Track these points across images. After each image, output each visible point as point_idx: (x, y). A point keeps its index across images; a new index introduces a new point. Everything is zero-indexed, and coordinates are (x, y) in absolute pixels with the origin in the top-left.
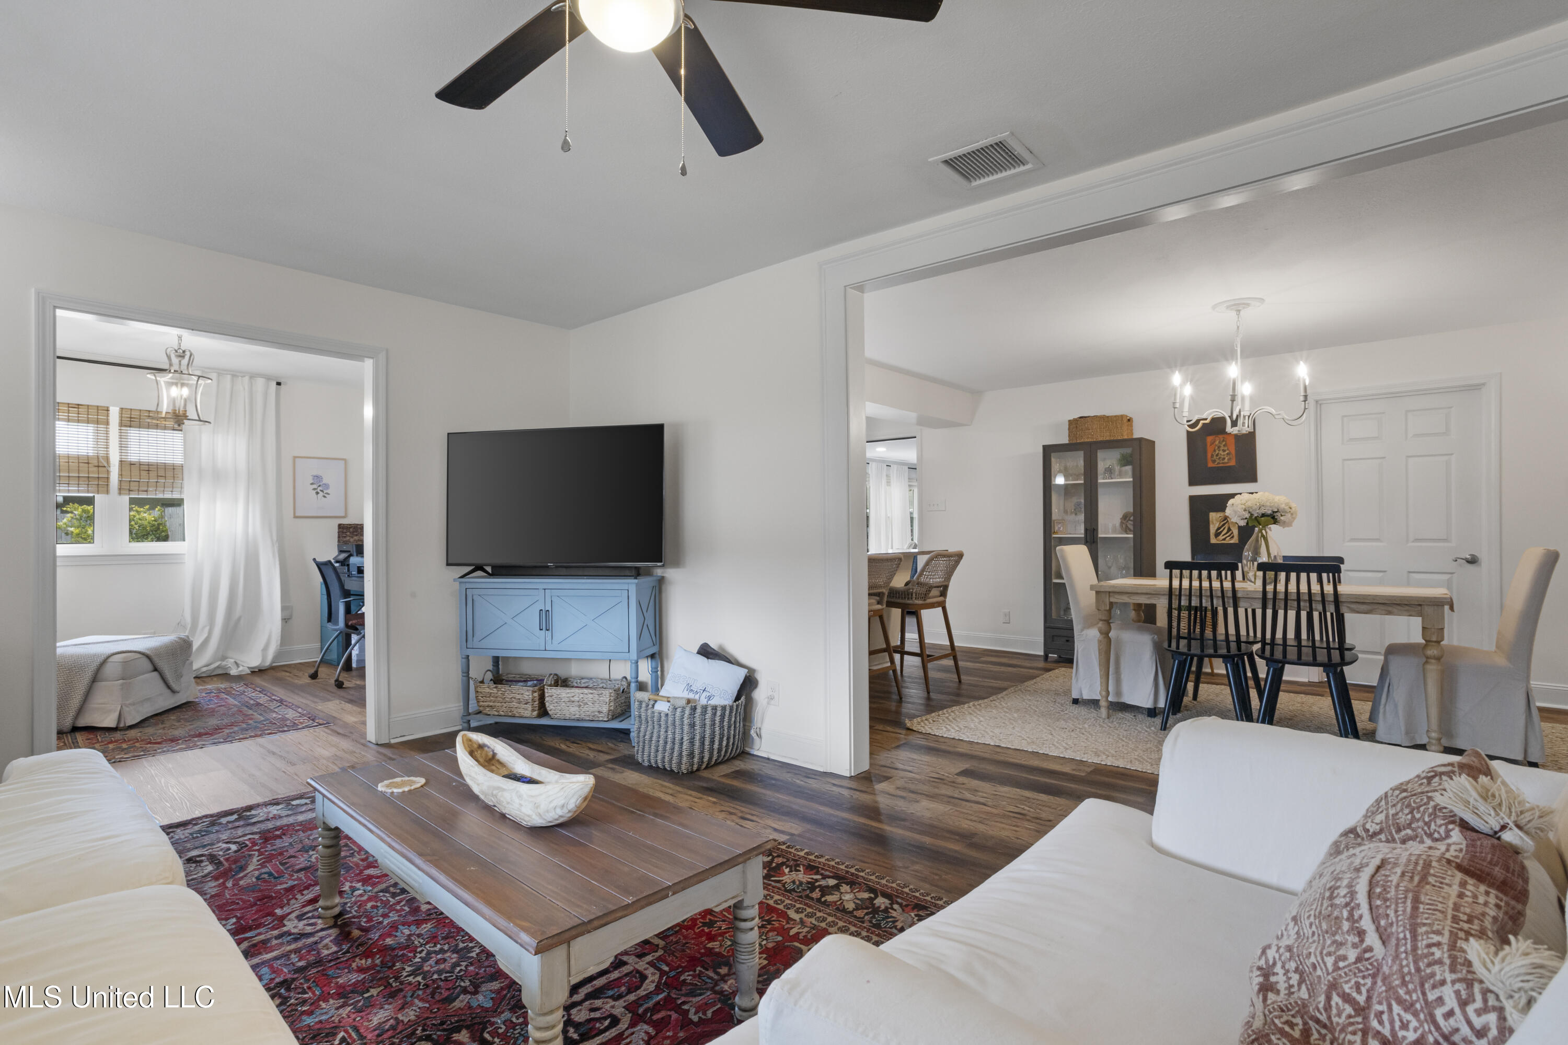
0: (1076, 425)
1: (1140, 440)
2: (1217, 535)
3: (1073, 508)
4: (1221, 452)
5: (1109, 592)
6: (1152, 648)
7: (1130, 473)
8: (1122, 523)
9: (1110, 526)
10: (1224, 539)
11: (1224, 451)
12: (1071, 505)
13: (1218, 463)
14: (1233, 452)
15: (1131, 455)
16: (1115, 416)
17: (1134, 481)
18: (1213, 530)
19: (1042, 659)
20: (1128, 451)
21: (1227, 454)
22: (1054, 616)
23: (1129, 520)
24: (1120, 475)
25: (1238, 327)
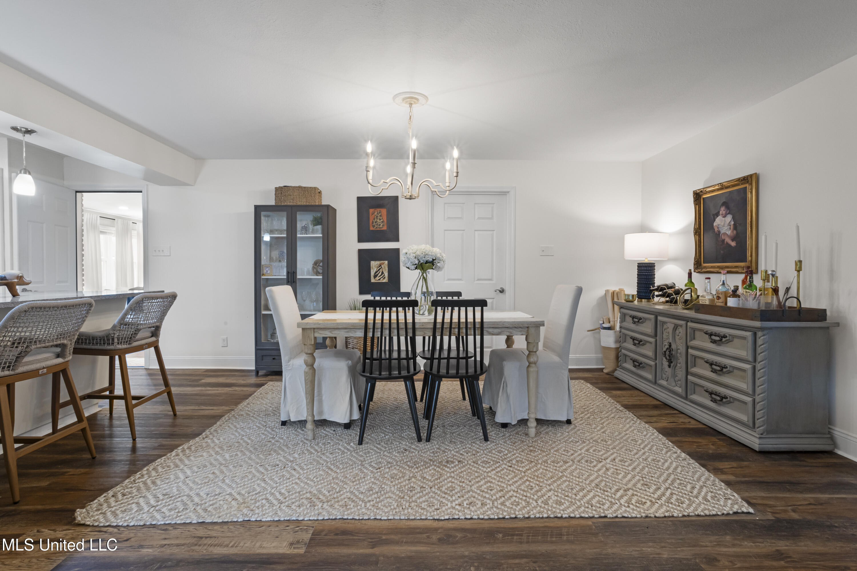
0: (280, 191)
1: (328, 206)
2: (375, 276)
3: (278, 256)
4: (378, 220)
5: (314, 329)
6: (347, 372)
7: (320, 231)
8: (313, 268)
9: (306, 269)
10: (379, 280)
11: (380, 220)
12: (275, 254)
13: (377, 228)
14: (385, 221)
15: (321, 218)
16: (310, 188)
17: (323, 237)
18: (372, 273)
19: (254, 373)
20: (319, 215)
21: (382, 222)
22: (263, 340)
23: (319, 266)
24: (313, 232)
25: (410, 117)
